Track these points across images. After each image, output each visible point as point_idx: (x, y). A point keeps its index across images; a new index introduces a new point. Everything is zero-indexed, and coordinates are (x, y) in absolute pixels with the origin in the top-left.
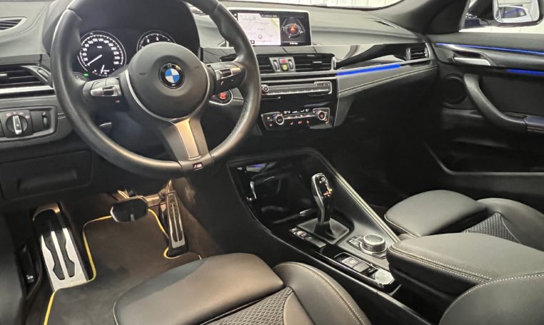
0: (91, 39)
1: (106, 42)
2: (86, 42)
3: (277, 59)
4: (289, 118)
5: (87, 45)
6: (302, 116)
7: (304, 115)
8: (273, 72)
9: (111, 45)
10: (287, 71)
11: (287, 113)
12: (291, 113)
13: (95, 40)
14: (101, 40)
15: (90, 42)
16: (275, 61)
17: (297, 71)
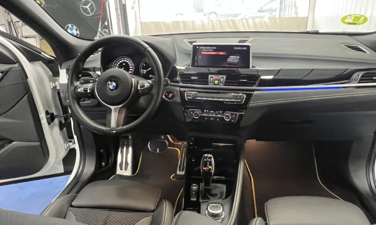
0: (121, 60)
1: (127, 62)
2: (119, 62)
3: (213, 76)
4: (205, 115)
5: (119, 63)
6: (214, 115)
7: (216, 115)
8: (208, 85)
9: (129, 63)
10: (218, 84)
11: (206, 112)
12: (209, 112)
13: (123, 61)
14: (126, 61)
15: (121, 62)
16: (211, 77)
17: (225, 85)
